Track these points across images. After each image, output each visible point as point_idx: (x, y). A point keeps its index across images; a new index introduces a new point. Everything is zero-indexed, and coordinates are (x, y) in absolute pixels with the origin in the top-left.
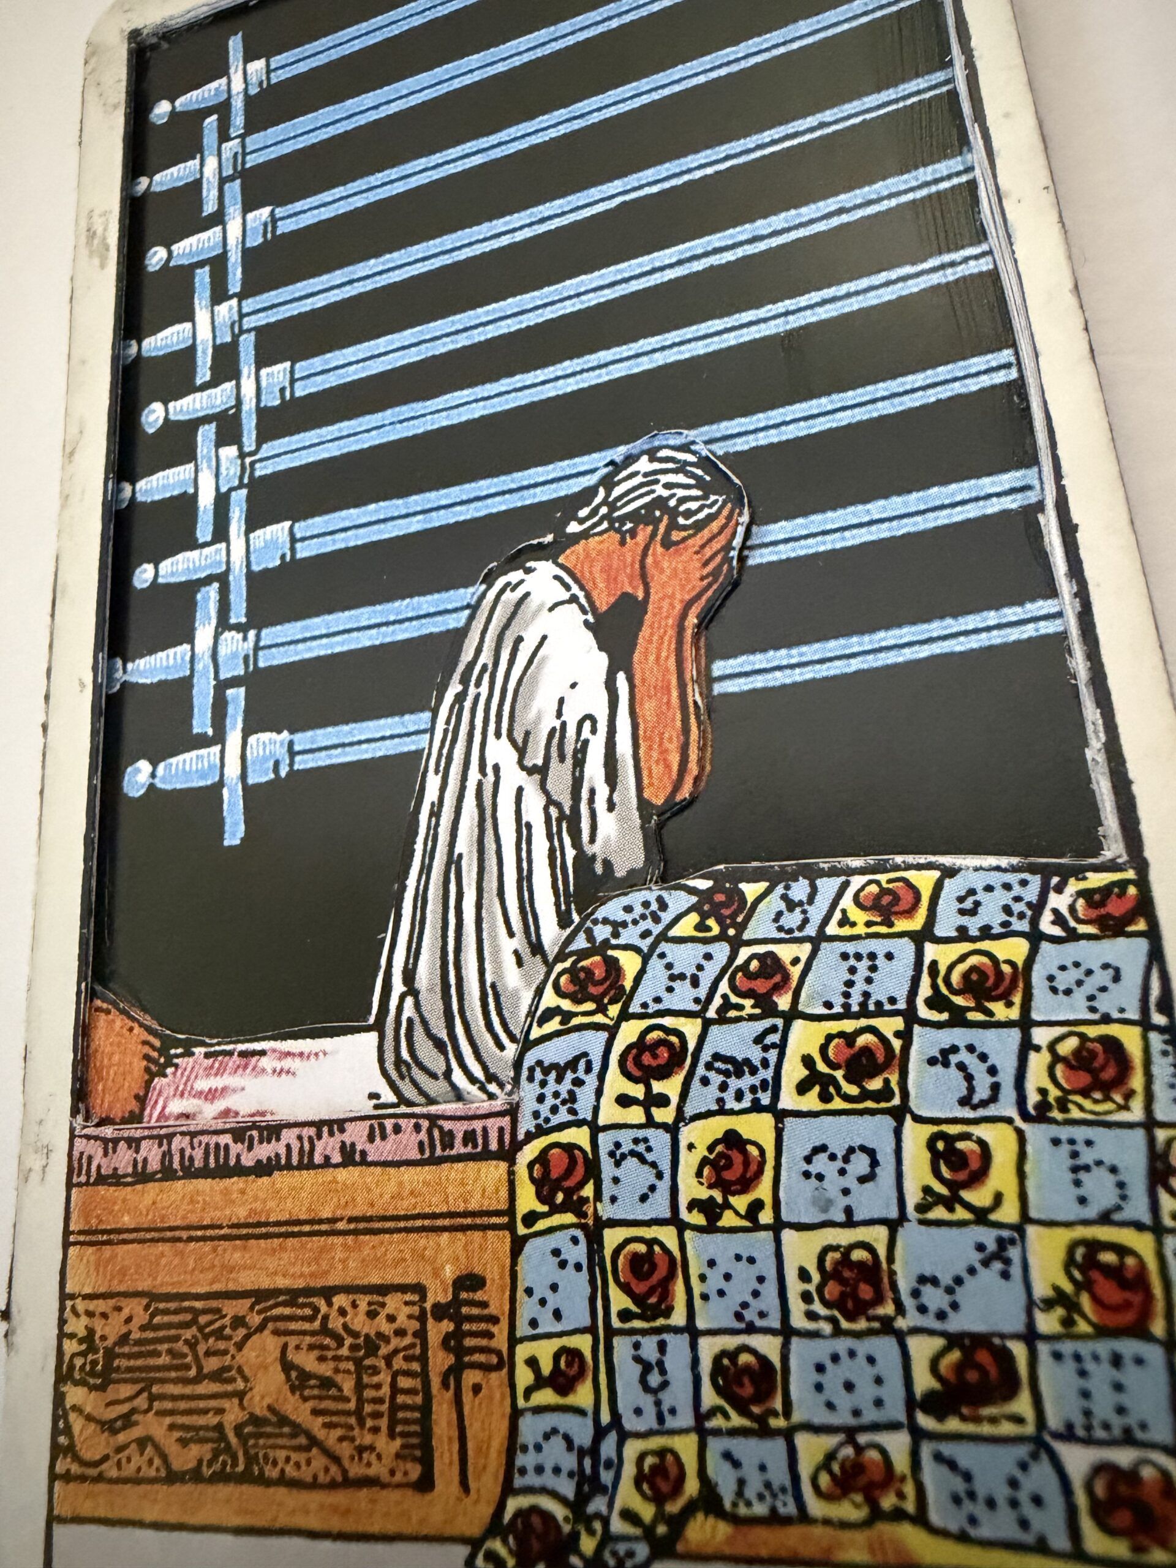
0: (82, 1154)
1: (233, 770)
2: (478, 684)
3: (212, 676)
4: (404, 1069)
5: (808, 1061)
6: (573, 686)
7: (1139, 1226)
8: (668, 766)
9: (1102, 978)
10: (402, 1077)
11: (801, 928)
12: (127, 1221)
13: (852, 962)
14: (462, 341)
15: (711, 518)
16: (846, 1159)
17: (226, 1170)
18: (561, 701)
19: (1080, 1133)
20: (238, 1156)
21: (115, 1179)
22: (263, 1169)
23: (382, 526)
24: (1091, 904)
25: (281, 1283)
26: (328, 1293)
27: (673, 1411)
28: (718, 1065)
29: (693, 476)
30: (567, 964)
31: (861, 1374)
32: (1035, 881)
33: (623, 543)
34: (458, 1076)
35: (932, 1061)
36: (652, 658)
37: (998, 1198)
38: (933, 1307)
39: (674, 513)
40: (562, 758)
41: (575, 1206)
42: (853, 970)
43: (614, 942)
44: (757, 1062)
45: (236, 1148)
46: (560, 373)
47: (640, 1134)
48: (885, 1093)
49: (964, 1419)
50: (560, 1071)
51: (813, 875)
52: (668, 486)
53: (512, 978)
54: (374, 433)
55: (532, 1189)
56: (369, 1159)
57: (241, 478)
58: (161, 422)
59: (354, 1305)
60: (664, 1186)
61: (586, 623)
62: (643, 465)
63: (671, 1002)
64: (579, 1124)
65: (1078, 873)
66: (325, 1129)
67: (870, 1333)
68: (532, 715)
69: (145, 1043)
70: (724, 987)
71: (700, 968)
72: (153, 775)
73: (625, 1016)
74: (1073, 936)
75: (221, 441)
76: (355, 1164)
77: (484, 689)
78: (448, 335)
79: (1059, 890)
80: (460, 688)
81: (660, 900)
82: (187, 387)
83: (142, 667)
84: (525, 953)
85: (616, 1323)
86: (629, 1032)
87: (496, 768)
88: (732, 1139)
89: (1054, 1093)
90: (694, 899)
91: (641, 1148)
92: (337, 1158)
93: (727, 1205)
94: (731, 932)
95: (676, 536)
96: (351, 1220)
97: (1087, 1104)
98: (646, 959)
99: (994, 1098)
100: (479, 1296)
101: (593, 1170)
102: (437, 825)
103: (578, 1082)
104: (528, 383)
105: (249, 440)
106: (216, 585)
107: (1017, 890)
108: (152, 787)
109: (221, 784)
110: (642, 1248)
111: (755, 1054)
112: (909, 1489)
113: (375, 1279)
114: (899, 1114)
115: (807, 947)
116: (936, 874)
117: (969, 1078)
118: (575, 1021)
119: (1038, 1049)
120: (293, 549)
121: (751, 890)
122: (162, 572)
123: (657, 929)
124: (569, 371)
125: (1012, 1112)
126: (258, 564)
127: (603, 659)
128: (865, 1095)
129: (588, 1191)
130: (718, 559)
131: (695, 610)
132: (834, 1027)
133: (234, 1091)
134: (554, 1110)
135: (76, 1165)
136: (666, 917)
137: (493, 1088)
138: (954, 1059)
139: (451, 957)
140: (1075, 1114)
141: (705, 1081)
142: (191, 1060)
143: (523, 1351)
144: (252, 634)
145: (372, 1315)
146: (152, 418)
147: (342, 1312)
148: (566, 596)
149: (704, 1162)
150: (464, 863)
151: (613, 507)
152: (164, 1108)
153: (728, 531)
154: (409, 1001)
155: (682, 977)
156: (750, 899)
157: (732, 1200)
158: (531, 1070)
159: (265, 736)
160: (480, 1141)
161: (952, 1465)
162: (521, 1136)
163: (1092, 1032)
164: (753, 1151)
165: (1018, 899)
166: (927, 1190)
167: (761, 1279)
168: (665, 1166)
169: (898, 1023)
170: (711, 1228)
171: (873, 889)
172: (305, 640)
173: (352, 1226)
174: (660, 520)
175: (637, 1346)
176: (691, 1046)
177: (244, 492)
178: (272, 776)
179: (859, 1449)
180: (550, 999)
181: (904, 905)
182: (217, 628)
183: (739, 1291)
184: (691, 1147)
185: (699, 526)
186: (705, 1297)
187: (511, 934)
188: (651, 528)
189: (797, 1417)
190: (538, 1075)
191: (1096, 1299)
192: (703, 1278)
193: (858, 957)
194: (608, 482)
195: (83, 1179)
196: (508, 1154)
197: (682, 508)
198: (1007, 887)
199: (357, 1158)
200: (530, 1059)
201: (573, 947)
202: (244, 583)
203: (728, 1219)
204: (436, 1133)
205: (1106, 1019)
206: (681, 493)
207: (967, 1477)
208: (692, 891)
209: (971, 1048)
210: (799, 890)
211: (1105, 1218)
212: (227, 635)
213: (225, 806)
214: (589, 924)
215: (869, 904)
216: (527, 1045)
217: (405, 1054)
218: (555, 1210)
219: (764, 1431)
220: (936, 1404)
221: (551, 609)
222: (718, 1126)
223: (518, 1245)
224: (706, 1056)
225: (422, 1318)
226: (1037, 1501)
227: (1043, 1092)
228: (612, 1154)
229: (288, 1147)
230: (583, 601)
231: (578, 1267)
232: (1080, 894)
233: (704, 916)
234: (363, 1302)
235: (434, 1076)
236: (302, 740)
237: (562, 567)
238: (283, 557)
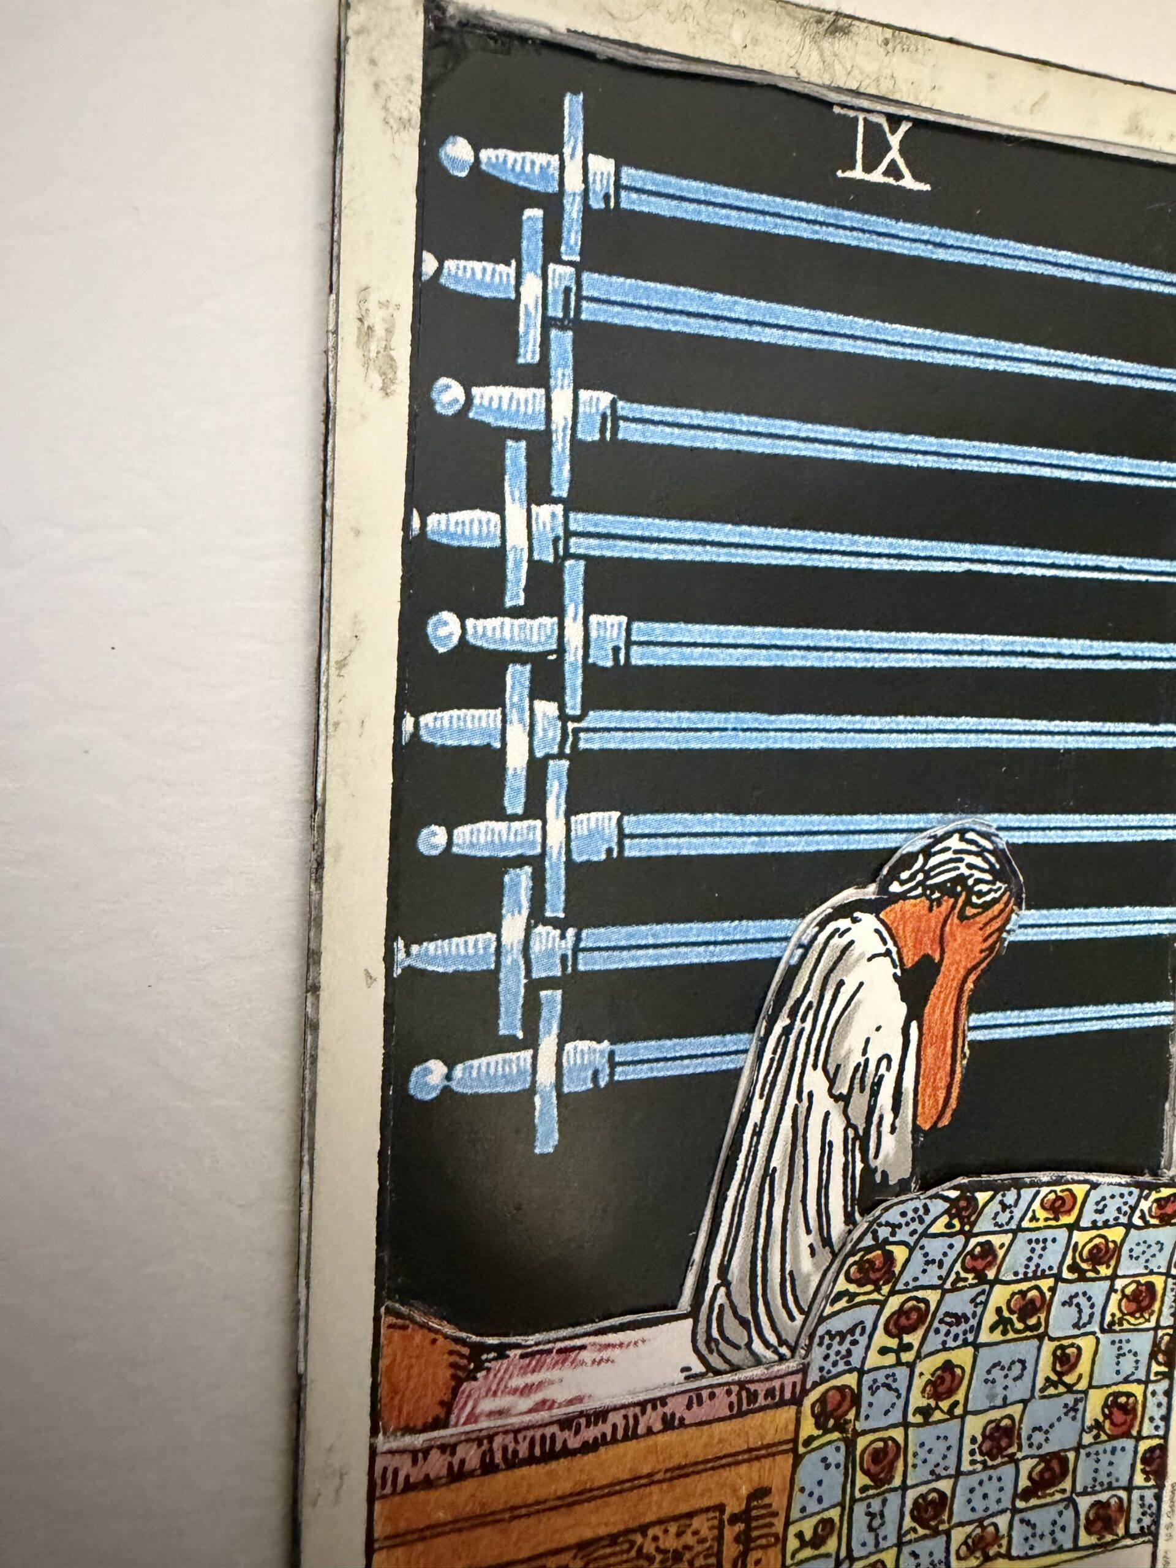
0: (385, 1469)
1: (546, 1076)
2: (803, 1020)
3: (523, 973)
4: (713, 1345)
5: (999, 1310)
6: (878, 1029)
7: (1139, 1381)
8: (936, 1101)
9: (1155, 1249)
10: (711, 1351)
11: (1008, 1223)
12: (441, 1516)
13: (1033, 1245)
14: (813, 660)
15: (995, 901)
16: (1010, 1369)
17: (551, 1454)
18: (868, 1041)
19: (1124, 1336)
20: (565, 1441)
21: (428, 1483)
22: (588, 1448)
23: (717, 840)
24: (1160, 1207)
25: (602, 1531)
26: (643, 1529)
27: (885, 1538)
28: (948, 1319)
29: (986, 860)
30: (857, 1258)
31: (991, 1488)
32: (1136, 1191)
33: (931, 909)
34: (758, 1346)
35: (1064, 1304)
36: (938, 1012)
37: (1080, 1377)
38: (1036, 1444)
39: (970, 891)
40: (862, 1090)
41: (840, 1427)
42: (1033, 1250)
43: (891, 1239)
44: (970, 1315)
45: (561, 1436)
46: (894, 727)
47: (889, 1371)
48: (1038, 1325)
49: (1039, 1497)
50: (842, 1335)
51: (1019, 1185)
52: (970, 866)
53: (806, 1264)
54: (716, 734)
55: (812, 1421)
56: (687, 1422)
57: (562, 745)
58: (455, 640)
59: (666, 1531)
60: (900, 1403)
61: (895, 975)
62: (954, 843)
63: (924, 1280)
64: (850, 1371)
65: (1156, 1187)
66: (649, 1407)
67: (1004, 1464)
68: (843, 1052)
69: (451, 1353)
70: (958, 1267)
71: (945, 1254)
72: (448, 1077)
73: (893, 1292)
74: (1147, 1225)
75: (536, 693)
76: (673, 1428)
77: (808, 1025)
78: (799, 648)
79: (1146, 1198)
80: (788, 1021)
81: (925, 1206)
82: (492, 607)
83: (432, 952)
84: (818, 1245)
85: (858, 1495)
86: (894, 1303)
87: (811, 1095)
88: (948, 1366)
89: (1118, 1315)
90: (947, 1205)
91: (890, 1381)
92: (658, 1426)
93: (937, 1407)
94: (967, 1228)
95: (970, 911)
96: (667, 1471)
97: (1132, 1320)
98: (911, 1250)
99: (1089, 1322)
100: (767, 1501)
101: (856, 1400)
102: (758, 1143)
103: (854, 1343)
104: (867, 727)
105: (574, 702)
106: (528, 869)
107: (1127, 1198)
108: (446, 1091)
109: (532, 1091)
110: (881, 1444)
111: (969, 1309)
112: (1004, 1542)
113: (684, 1508)
114: (1040, 1338)
115: (1010, 1236)
116: (1087, 1187)
117: (1080, 1311)
118: (858, 1299)
119: (1116, 1291)
120: (621, 845)
121: (982, 1197)
122: (456, 840)
123: (920, 1228)
124: (902, 727)
125: (1096, 1329)
126: (580, 854)
127: (903, 1009)
128: (1028, 1328)
129: (851, 1416)
130: (995, 936)
131: (973, 977)
132: (1016, 1287)
133: (552, 1383)
134: (835, 1364)
135: (379, 1481)
136: (928, 1219)
137: (784, 1350)
138: (1075, 1301)
139: (760, 1252)
140: (1126, 1326)
141: (937, 1331)
142: (505, 1361)
143: (793, 1530)
144: (571, 932)
145: (679, 1535)
146: (442, 632)
147: (655, 1539)
148: (883, 950)
149: (929, 1382)
150: (777, 1175)
151: (927, 877)
152: (474, 1408)
153: (1004, 915)
154: (722, 1291)
155: (933, 1261)
156: (981, 1204)
157: (941, 1404)
158: (822, 1338)
159: (584, 1045)
160: (778, 1393)
161: (1028, 1523)
162: (808, 1386)
163: (1143, 1280)
164: (958, 1371)
165: (1125, 1203)
166: (1048, 1379)
167: (949, 1448)
168: (903, 1392)
169: (1051, 1282)
170: (926, 1423)
171: (1052, 1196)
172: (630, 948)
173: (668, 1475)
174: (960, 894)
175: (869, 1506)
176: (932, 1308)
177: (565, 764)
178: (591, 1086)
179: (984, 1528)
180: (842, 1285)
181: (1067, 1207)
182: (529, 917)
183: (934, 1458)
184: (921, 1374)
185: (987, 906)
186: (914, 1466)
187: (808, 1231)
188: (952, 900)
189: (955, 1520)
190: (827, 1341)
191: (1112, 1423)
192: (915, 1455)
193: (1037, 1241)
194: (927, 852)
195: (388, 1490)
196: (797, 1401)
197: (976, 888)
198: (1122, 1196)
199: (676, 1422)
200: (821, 1330)
201: (862, 1245)
202: (563, 872)
203: (937, 1415)
204: (744, 1394)
205: (1152, 1273)
206: (978, 875)
207: (1034, 1526)
208: (946, 1199)
209: (1085, 1294)
210: (1010, 1197)
211: (1126, 1381)
212: (540, 929)
213: (537, 1114)
214: (875, 1226)
215: (1047, 1206)
216: (822, 1319)
217: (715, 1334)
218: (827, 1431)
219: (936, 1533)
220: (1026, 1495)
221: (870, 960)
222: (939, 1360)
223: (798, 1459)
224: (940, 1315)
225: (721, 1528)
226: (1063, 1529)
227: (1113, 1315)
228: (870, 1388)
229: (615, 1427)
230: (895, 956)
231: (838, 1466)
232: (1157, 1201)
233: (952, 1217)
234: (673, 1528)
235: (737, 1347)
236: (625, 1051)
237: (882, 922)
238: (609, 851)
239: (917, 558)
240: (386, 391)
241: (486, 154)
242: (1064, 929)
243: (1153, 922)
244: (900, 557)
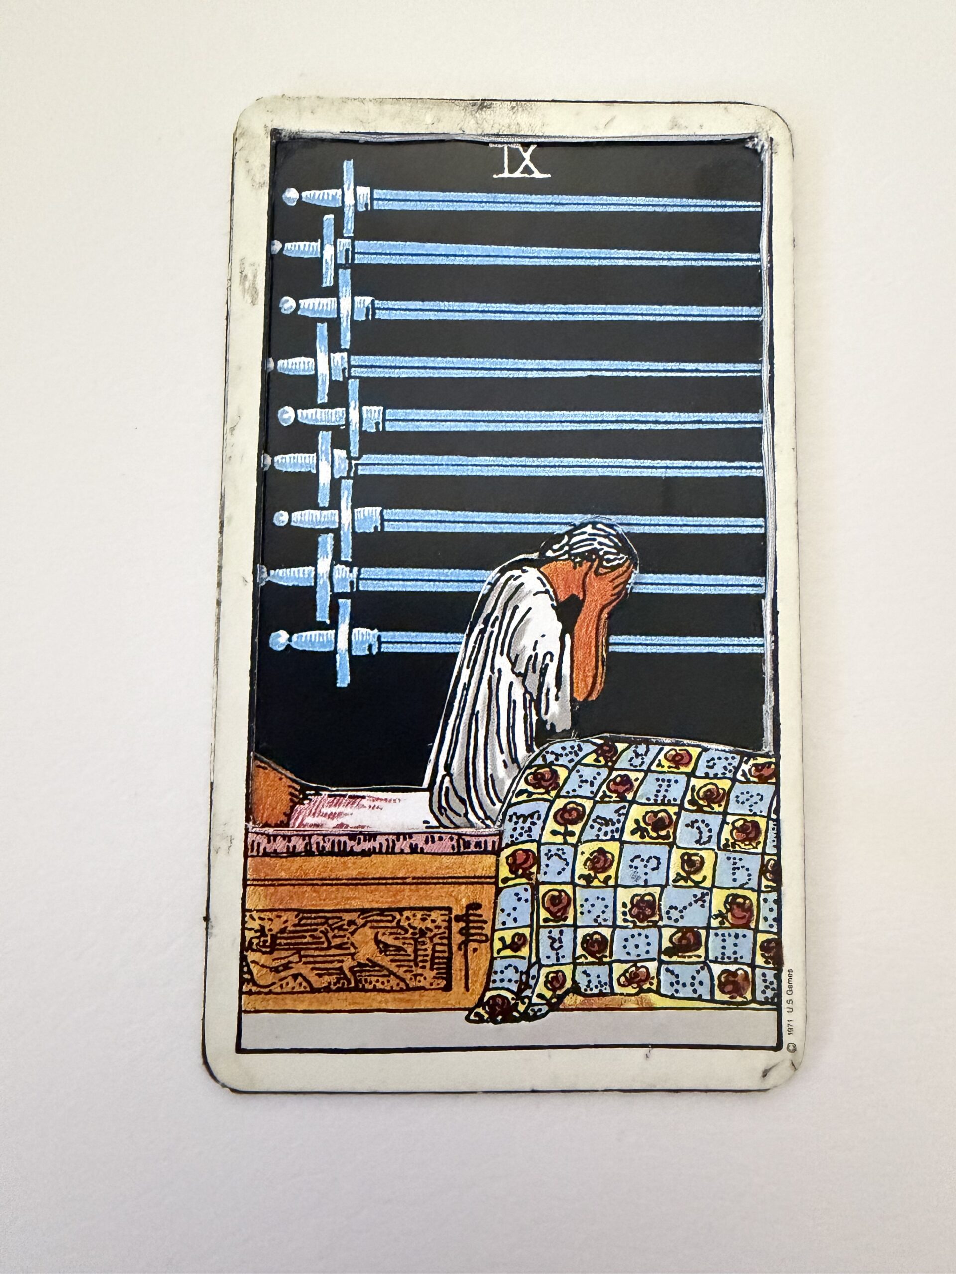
0: (253, 841)
1: (342, 645)
2: (493, 625)
3: (329, 589)
4: (443, 811)
5: (637, 821)
6: (543, 636)
7: (753, 890)
8: (586, 685)
9: (756, 798)
10: (442, 814)
11: (640, 766)
12: (283, 875)
13: (660, 782)
14: (492, 427)
15: (619, 566)
16: (648, 861)
17: (344, 853)
18: (536, 643)
19: (738, 856)
20: (352, 847)
21: (276, 854)
22: (364, 854)
23: (439, 524)
24: (757, 770)
25: (376, 906)
26: (401, 910)
27: (563, 957)
28: (598, 820)
29: (611, 541)
30: (533, 770)
31: (642, 941)
32: (738, 758)
33: (575, 568)
34: (471, 816)
35: (687, 825)
36: (583, 630)
37: (704, 878)
38: (673, 918)
39: (601, 559)
40: (534, 672)
41: (528, 876)
42: (660, 786)
43: (555, 763)
44: (615, 820)
45: (350, 843)
46: (547, 464)
47: (560, 847)
48: (667, 836)
49: (679, 957)
50: (525, 818)
51: (648, 743)
52: (600, 544)
53: (501, 772)
54: (436, 467)
55: (507, 868)
56: (425, 851)
57: (349, 471)
58: (292, 420)
59: (414, 915)
60: (569, 869)
61: (552, 605)
62: (589, 529)
63: (579, 792)
64: (532, 841)
65: (754, 757)
66: (402, 837)
67: (648, 927)
68: (520, 647)
69: (290, 787)
70: (604, 788)
71: (595, 778)
72: (290, 640)
73: (558, 796)
74: (748, 781)
75: (334, 446)
76: (417, 853)
77: (496, 629)
78: (484, 421)
79: (746, 762)
80: (483, 626)
81: (579, 746)
82: (311, 402)
83: (281, 575)
84: (509, 762)
85: (542, 923)
86: (559, 804)
87: (500, 671)
88: (601, 851)
89: (732, 840)
90: (595, 748)
91: (560, 853)
92: (407, 850)
93: (596, 877)
94: (610, 764)
95: (602, 571)
96: (414, 878)
97: (743, 845)
98: (570, 772)
99: (708, 841)
100: (479, 912)
101: (537, 861)
102: (467, 694)
103: (534, 823)
104: (528, 464)
105: (355, 450)
106: (331, 535)
107: (730, 761)
108: (289, 647)
109: (335, 652)
110: (556, 893)
111: (615, 817)
112: (655, 981)
113: (426, 904)
114: (671, 845)
115: (643, 774)
116: (699, 750)
117: (700, 832)
118: (534, 797)
119: (728, 823)
120: (382, 525)
121: (620, 747)
122: (293, 518)
123: (576, 759)
124: (552, 464)
125: (715, 847)
126: (360, 529)
127: (559, 626)
128: (659, 837)
129: (534, 869)
130: (622, 586)
131: (606, 611)
132: (649, 808)
133: (346, 814)
134: (521, 834)
135: (250, 847)
136: (581, 754)
137: (489, 822)
138: (696, 825)
139: (470, 760)
140: (738, 848)
141: (592, 827)
142: (319, 797)
143: (497, 935)
144: (355, 569)
145: (423, 919)
146: (285, 416)
147: (408, 918)
148: (543, 589)
149: (588, 859)
150: (480, 715)
151: (571, 549)
152: (303, 820)
153: (626, 575)
154: (447, 779)
155: (586, 781)
156: (620, 750)
157: (598, 875)
158: (511, 816)
159: (364, 630)
160: (483, 845)
161: (672, 973)
162: (504, 845)
163: (749, 819)
164: (610, 856)
165: (730, 764)
166: (678, 874)
167: (606, 907)
168: (570, 861)
169: (676, 809)
170: (588, 886)
171: (673, 753)
172: (388, 580)
173: (415, 881)
174: (595, 560)
175: (550, 932)
176: (587, 811)
177: (351, 481)
178: (367, 653)
179: (638, 968)
180: (523, 785)
181: (686, 760)
182: (333, 560)
183: (596, 911)
184: (582, 853)
185: (614, 568)
186: (582, 913)
187: (502, 752)
188: (589, 564)
189: (614, 958)
190: (514, 818)
191: (733, 915)
192: (582, 906)
193: (663, 780)
194: (570, 534)
195: (255, 854)
196: (497, 853)
197: (606, 557)
198: (727, 759)
199: (419, 851)
200: (511, 811)
201: (536, 763)
202: (350, 538)
203: (596, 883)
204: (461, 842)
205: (755, 814)
206: (606, 549)
207: (677, 976)
208: (594, 744)
209: (703, 821)
210: (642, 749)
211: (742, 887)
212: (338, 566)
213: (338, 664)
214: (544, 753)
215: (670, 759)
216: (510, 805)
217: (444, 803)
218: (517, 877)
219: (601, 963)
220: (669, 952)
221: (535, 595)
222: (595, 846)
223: (499, 891)
224: (593, 816)
225: (449, 921)
226: (701, 983)
227: (727, 840)
228: (546, 855)
229: (381, 844)
230: (552, 593)
231: (526, 901)
232: (754, 765)
233: (598, 756)
234: (419, 915)
235: (459, 815)
236: (387, 636)
237: (542, 573)
238: (376, 528)
239: (556, 370)
240: (253, 303)
241: (304, 194)
242: (676, 587)
243: (743, 586)
244: (545, 370)
